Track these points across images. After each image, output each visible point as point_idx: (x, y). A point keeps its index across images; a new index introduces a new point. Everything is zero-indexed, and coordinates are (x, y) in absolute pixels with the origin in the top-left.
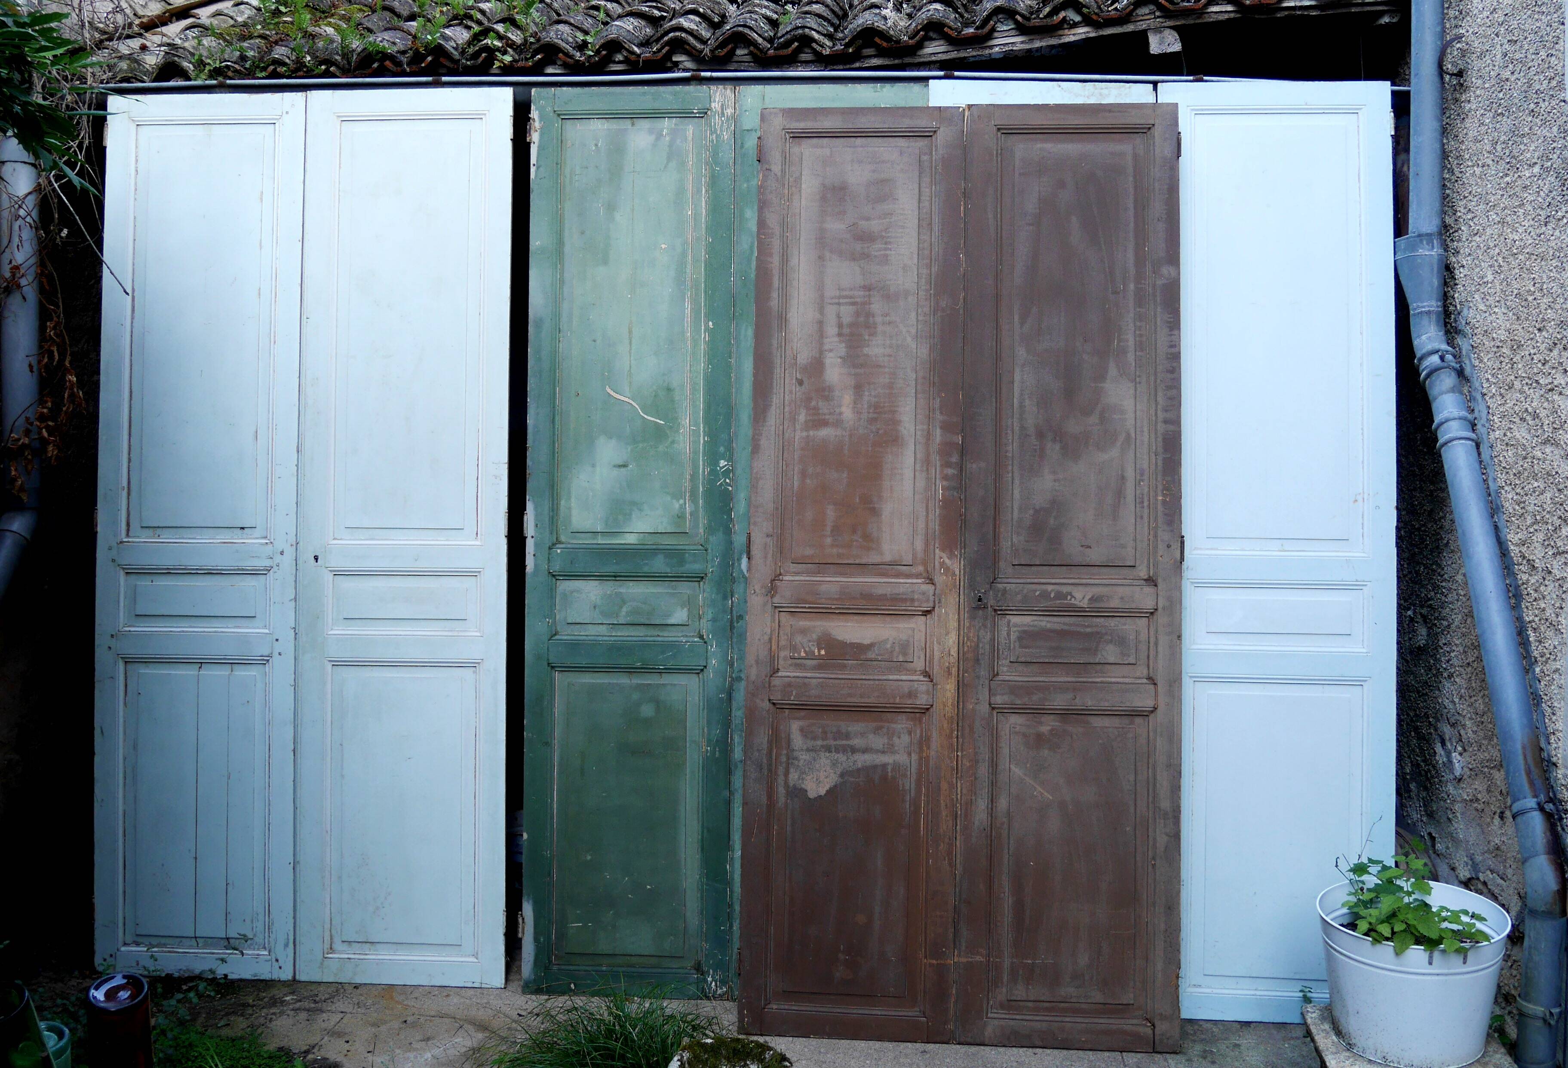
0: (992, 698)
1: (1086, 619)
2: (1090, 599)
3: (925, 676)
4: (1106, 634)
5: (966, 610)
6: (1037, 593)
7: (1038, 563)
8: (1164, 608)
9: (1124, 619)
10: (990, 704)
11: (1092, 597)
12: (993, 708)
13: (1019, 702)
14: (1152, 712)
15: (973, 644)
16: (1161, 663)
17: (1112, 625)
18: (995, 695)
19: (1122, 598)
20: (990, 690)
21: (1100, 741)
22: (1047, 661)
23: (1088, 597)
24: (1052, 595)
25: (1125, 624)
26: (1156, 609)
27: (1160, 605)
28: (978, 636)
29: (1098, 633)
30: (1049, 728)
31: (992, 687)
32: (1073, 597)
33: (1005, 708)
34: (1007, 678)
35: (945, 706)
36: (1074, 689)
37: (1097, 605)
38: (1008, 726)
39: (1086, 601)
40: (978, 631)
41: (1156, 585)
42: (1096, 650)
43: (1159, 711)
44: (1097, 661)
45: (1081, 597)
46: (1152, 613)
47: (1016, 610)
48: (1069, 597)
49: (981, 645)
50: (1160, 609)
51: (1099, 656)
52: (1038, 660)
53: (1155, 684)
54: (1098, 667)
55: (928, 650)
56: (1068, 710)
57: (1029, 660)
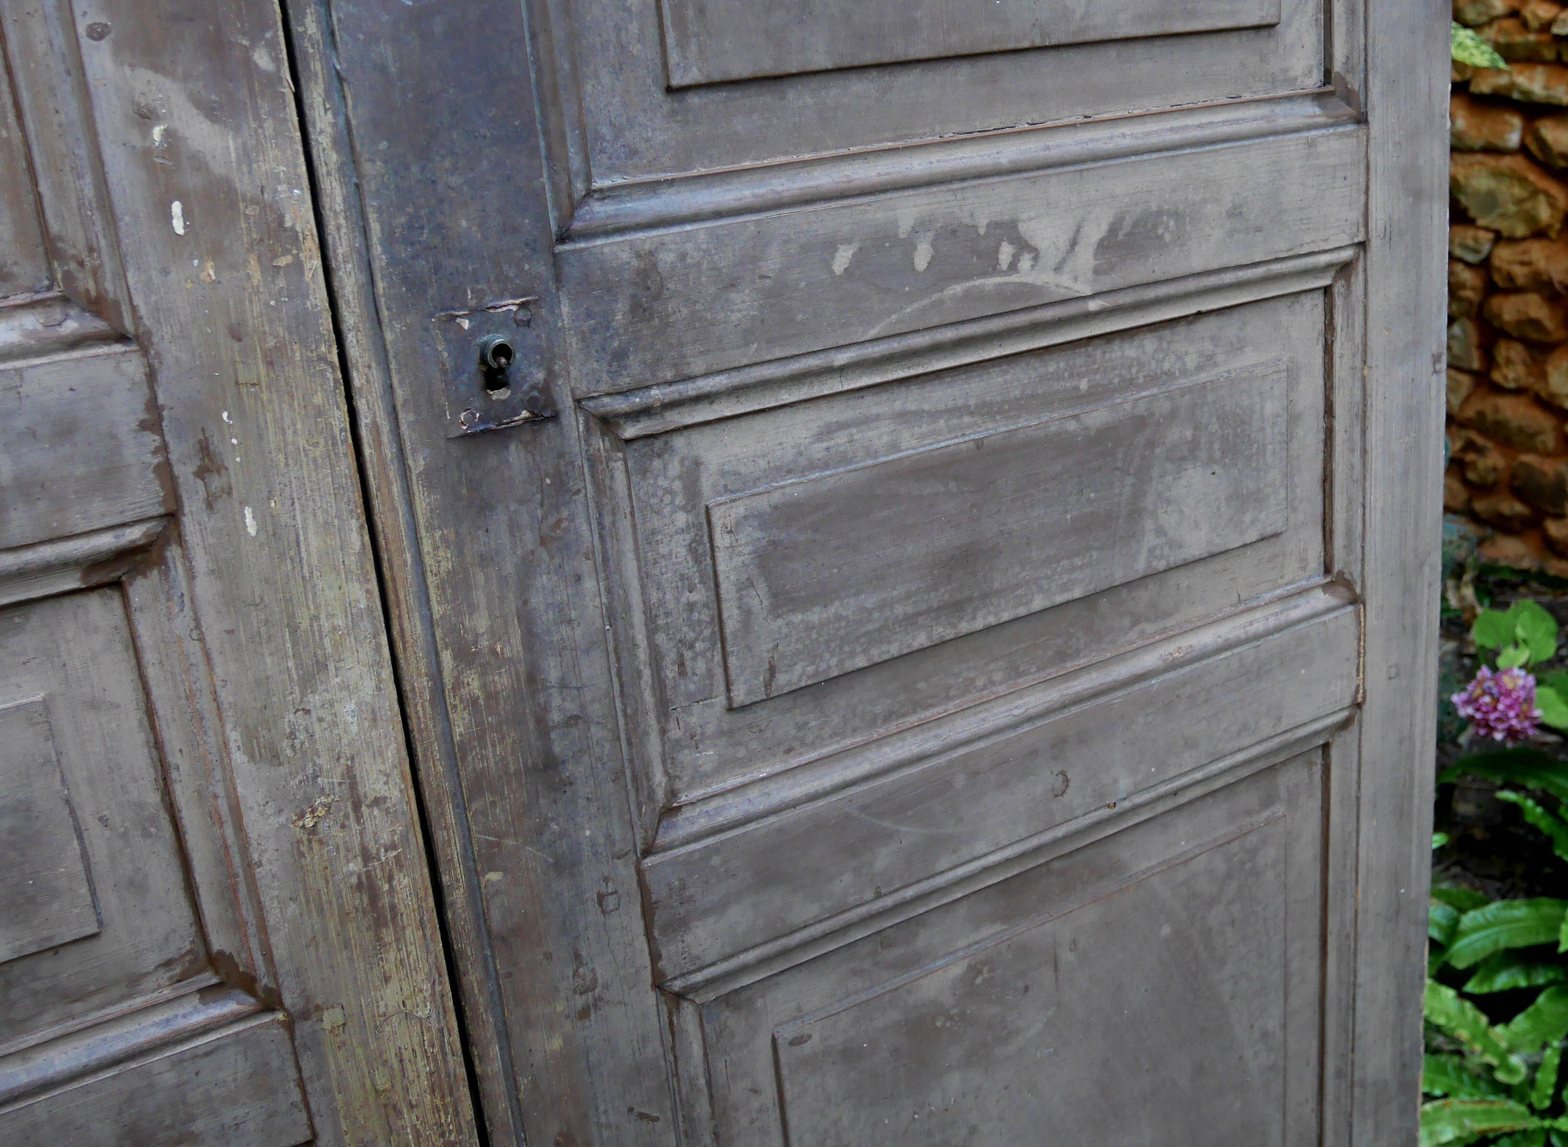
0: (669, 951)
1: (1079, 359)
2: (1104, 246)
3: (206, 993)
4: (1173, 415)
5: (418, 463)
6: (842, 259)
7: (821, 61)
8: (1388, 236)
9: (1234, 320)
10: (659, 984)
11: (1113, 230)
12: (680, 996)
13: (811, 910)
14: (1345, 725)
15: (502, 681)
16: (1377, 497)
17: (1191, 361)
18: (680, 924)
19: (1235, 213)
20: (648, 912)
21: (1166, 930)
22: (921, 640)
23: (1094, 233)
24: (922, 258)
25: (1236, 348)
26: (1363, 245)
27: (1377, 218)
28: (526, 618)
29: (1140, 422)
30: (957, 970)
31: (658, 891)
32: (1023, 246)
33: (745, 969)
34: (735, 808)
35: (391, 1110)
36: (1059, 745)
37: (1138, 272)
38: (763, 1044)
39: (1085, 257)
40: (524, 585)
41: (1362, 120)
42: (1135, 513)
43: (1371, 714)
44: (1140, 567)
45: (1063, 243)
46: (1344, 269)
47: (736, 391)
48: (1006, 252)
49: (553, 673)
50: (1375, 244)
51: (1150, 540)
52: (877, 654)
53: (1356, 601)
54: (1144, 596)
55: (190, 817)
56: (1038, 850)
57: (832, 665)
